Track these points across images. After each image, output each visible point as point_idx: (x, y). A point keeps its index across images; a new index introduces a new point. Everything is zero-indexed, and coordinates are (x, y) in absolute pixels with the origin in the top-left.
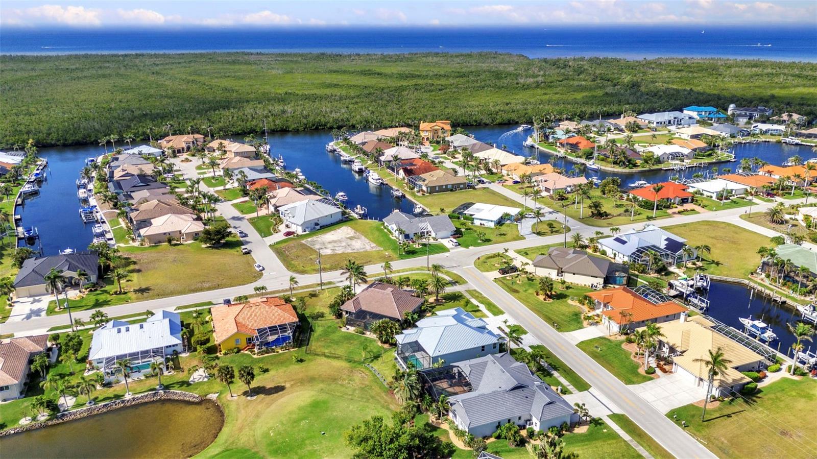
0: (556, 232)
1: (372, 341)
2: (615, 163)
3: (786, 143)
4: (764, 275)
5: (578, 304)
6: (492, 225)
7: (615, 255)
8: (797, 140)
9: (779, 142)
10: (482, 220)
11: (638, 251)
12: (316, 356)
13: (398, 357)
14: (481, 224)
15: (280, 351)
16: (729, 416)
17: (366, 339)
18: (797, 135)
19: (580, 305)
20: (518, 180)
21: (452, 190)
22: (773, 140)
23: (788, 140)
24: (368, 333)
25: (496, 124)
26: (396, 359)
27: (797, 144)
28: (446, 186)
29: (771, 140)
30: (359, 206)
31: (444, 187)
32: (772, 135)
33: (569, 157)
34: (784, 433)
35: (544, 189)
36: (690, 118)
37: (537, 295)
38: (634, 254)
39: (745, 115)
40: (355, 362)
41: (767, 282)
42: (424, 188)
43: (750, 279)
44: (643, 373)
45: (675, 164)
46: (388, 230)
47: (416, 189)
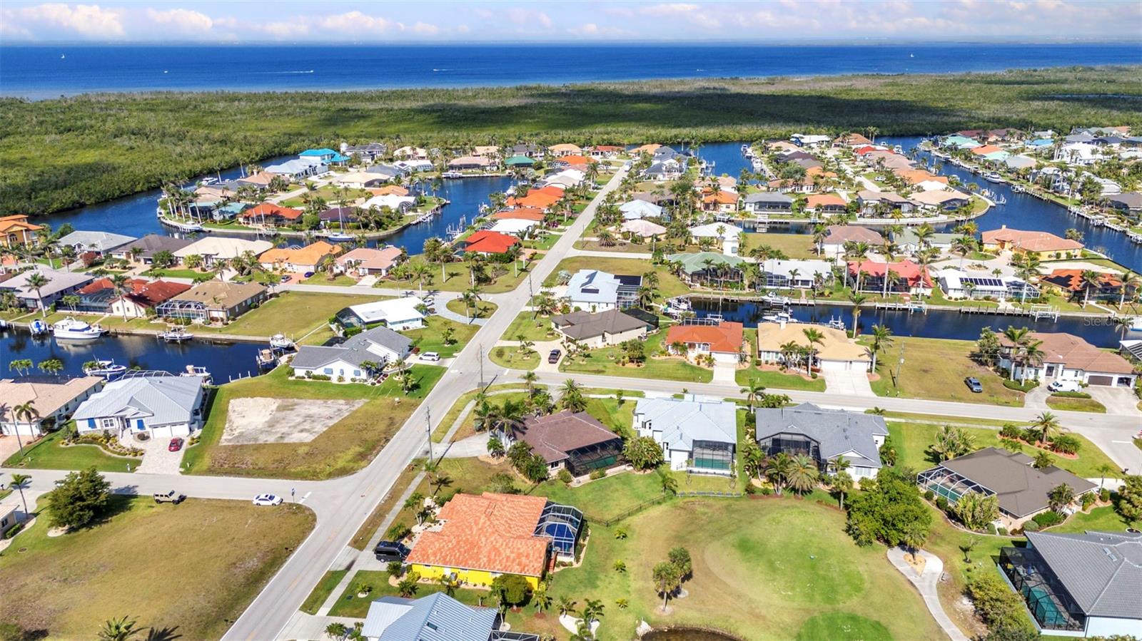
0: (485, 309)
1: (627, 475)
2: (366, 226)
3: (448, 178)
4: (698, 285)
5: (663, 357)
6: (419, 325)
7: (594, 308)
8: (459, 174)
9: (439, 179)
10: (401, 322)
11: (620, 294)
12: (621, 522)
13: (691, 469)
14: (404, 329)
15: (586, 543)
16: (893, 378)
17: (617, 477)
18: (452, 167)
19: (668, 357)
20: (312, 269)
21: (256, 307)
22: (433, 176)
23: (450, 173)
24: (607, 472)
25: (52, 213)
26: (691, 472)
27: (460, 178)
28: (246, 301)
29: (433, 177)
30: (189, 368)
31: (244, 304)
32: (425, 171)
33: (282, 233)
34: (925, 371)
35: (367, 271)
36: (322, 164)
37: (623, 365)
38: (618, 298)
39: (365, 155)
40: (664, 500)
41: (710, 290)
42: (221, 315)
43: (694, 292)
44: (811, 379)
45: (411, 217)
46: (315, 377)
47: (199, 321)
